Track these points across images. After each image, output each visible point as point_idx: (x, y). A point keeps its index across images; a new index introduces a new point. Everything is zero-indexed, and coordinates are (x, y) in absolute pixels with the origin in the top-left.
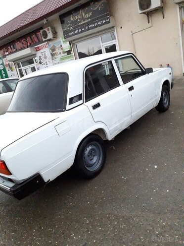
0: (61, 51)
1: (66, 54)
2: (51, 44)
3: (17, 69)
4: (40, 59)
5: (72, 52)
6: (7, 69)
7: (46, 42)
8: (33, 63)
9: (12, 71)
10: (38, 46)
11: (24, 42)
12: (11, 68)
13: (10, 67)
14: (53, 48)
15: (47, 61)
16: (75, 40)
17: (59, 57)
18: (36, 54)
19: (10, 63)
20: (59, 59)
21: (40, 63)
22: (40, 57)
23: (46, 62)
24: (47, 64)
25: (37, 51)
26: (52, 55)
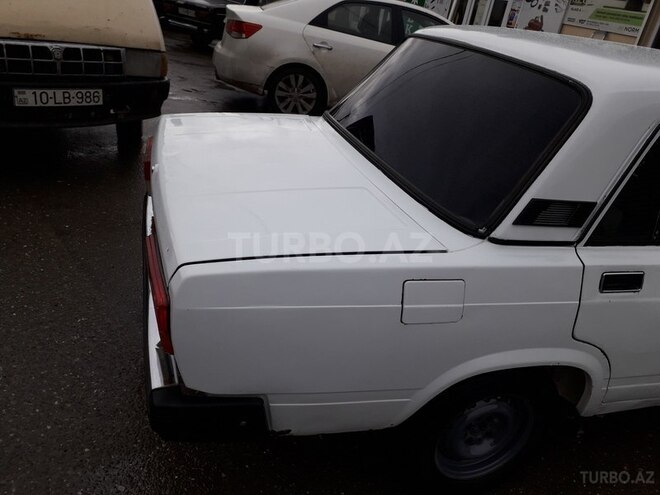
1: (623, 4)
20: (591, 10)
23: (547, 4)
24: (545, 10)
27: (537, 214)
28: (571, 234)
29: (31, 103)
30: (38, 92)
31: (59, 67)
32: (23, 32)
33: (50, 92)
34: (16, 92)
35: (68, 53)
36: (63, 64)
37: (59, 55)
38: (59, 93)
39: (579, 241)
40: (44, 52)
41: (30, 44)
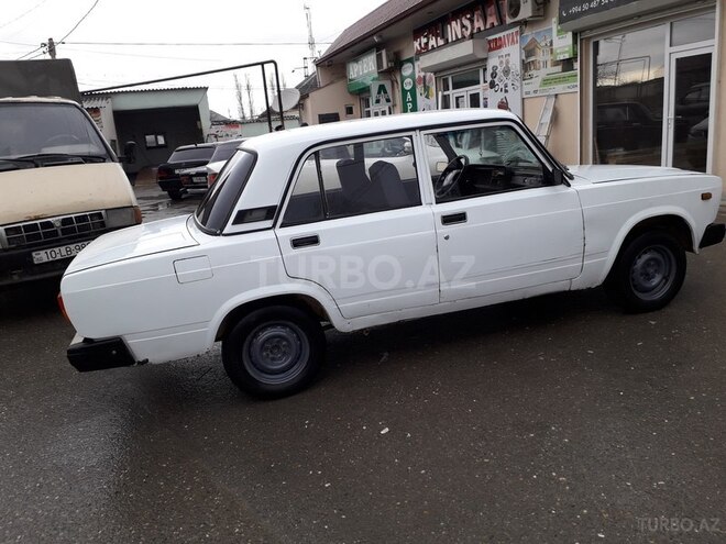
0: (549, 58)
1: (559, 68)
2: (529, 33)
3: (440, 94)
4: (494, 75)
5: (577, 65)
6: (419, 89)
7: (518, 29)
8: (478, 83)
9: (427, 97)
10: (497, 36)
11: (466, 23)
12: (426, 89)
13: (425, 86)
14: (531, 47)
15: (509, 83)
16: (591, 28)
17: (540, 74)
18: (486, 59)
19: (428, 74)
20: (539, 80)
21: (492, 85)
22: (495, 68)
23: (506, 86)
24: (506, 91)
25: (491, 50)
26: (526, 66)
27: (243, 217)
28: (269, 223)
29: (45, 260)
30: (49, 251)
31: (60, 232)
32: (32, 216)
33: (57, 250)
34: (34, 254)
35: (65, 222)
36: (62, 230)
37: (58, 224)
38: (63, 249)
39: (274, 226)
40: (49, 225)
41: (37, 222)
